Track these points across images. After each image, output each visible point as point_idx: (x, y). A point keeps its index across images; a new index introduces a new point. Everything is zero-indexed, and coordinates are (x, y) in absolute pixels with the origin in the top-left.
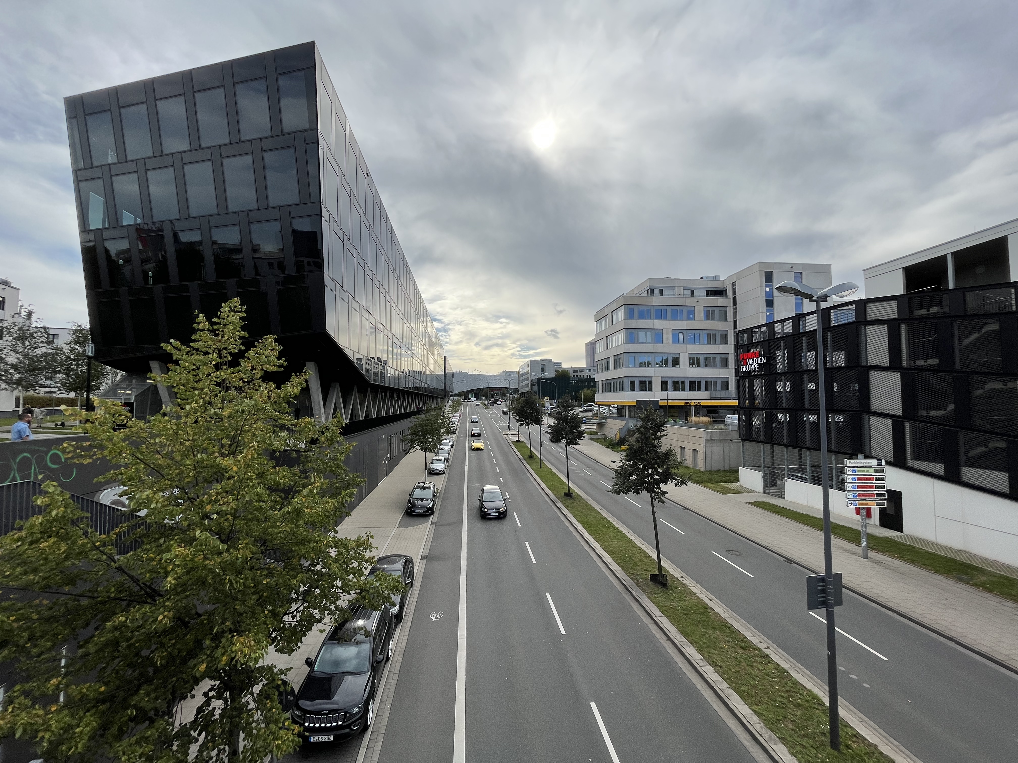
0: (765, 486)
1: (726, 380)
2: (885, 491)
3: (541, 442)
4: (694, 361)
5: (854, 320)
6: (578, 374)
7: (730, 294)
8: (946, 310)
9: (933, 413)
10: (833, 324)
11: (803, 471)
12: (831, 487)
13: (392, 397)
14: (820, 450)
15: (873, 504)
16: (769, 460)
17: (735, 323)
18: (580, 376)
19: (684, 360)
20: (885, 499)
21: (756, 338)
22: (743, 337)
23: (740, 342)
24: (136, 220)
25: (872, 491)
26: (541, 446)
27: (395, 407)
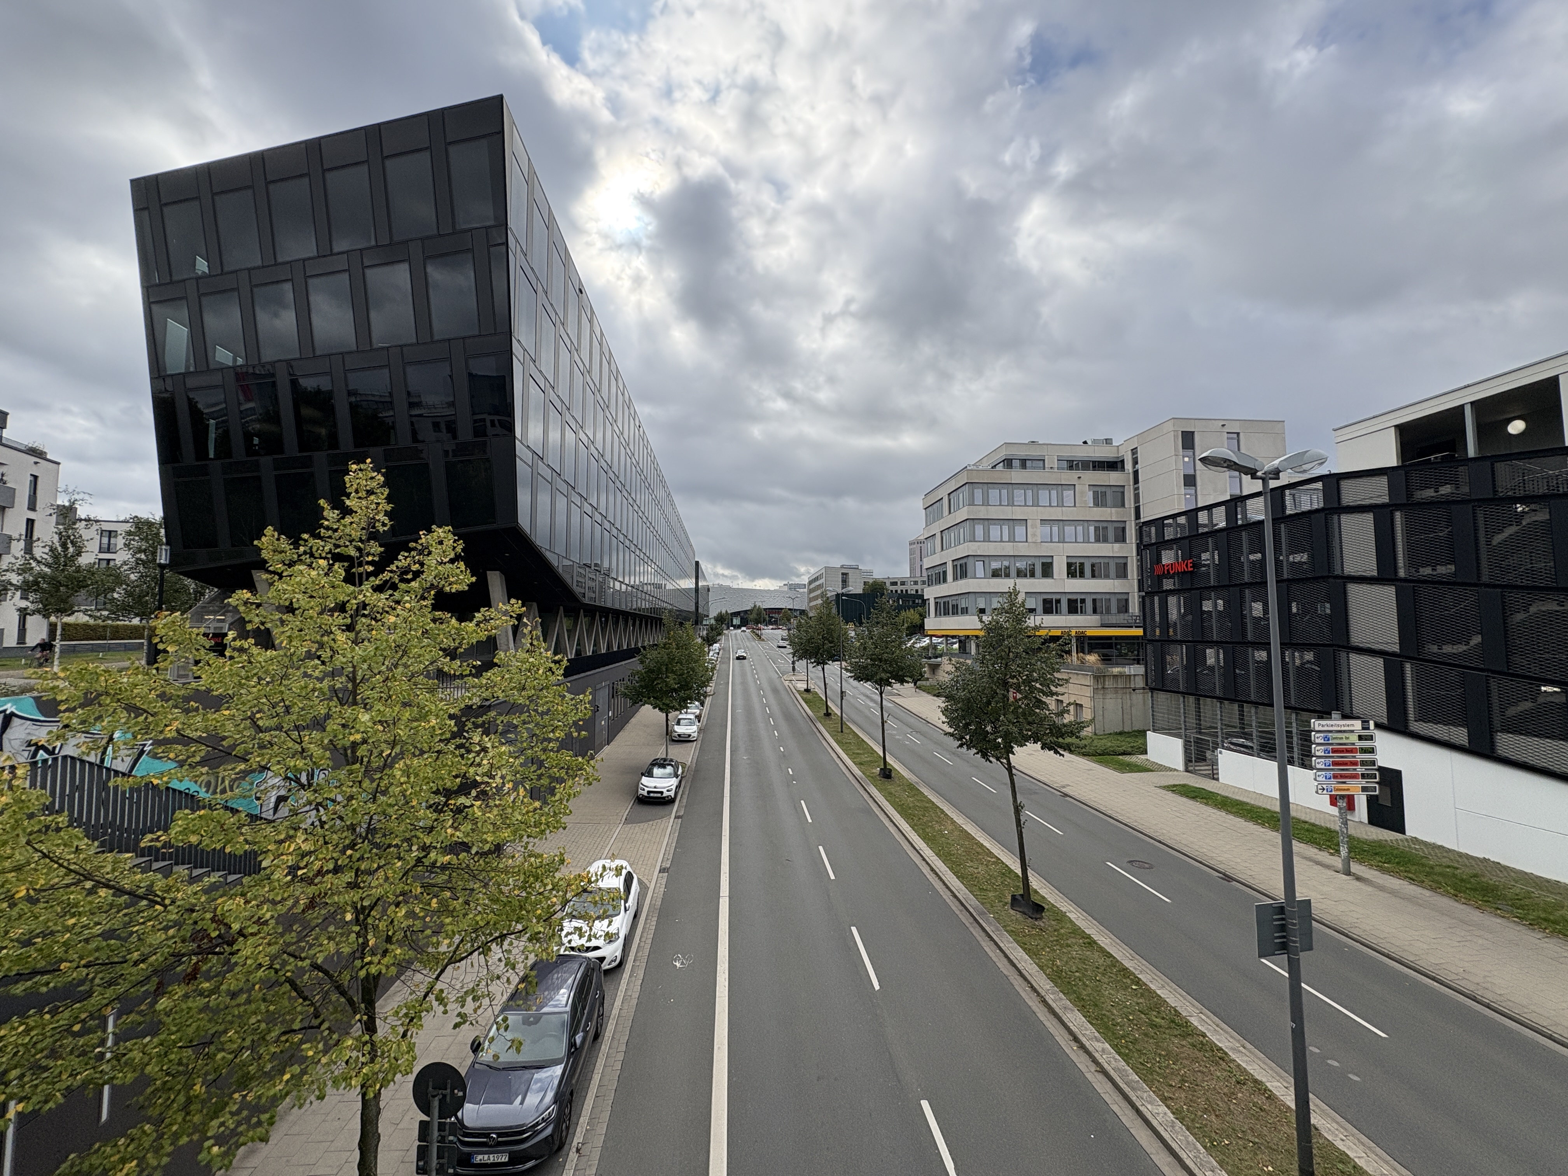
0: (1188, 760)
1: (1125, 597)
2: (1376, 770)
3: (842, 692)
4: (1075, 570)
5: (1321, 505)
6: (899, 588)
7: (1129, 466)
8: (1465, 489)
9: (1448, 649)
10: (1289, 512)
11: (1247, 736)
12: (1291, 762)
13: (616, 623)
14: (1272, 705)
15: (1356, 789)
16: (1192, 721)
17: (1137, 510)
18: (902, 591)
19: (1060, 568)
20: (1377, 783)
21: (1169, 534)
22: (1150, 532)
23: (1146, 540)
24: (235, 360)
25: (1355, 770)
26: (842, 699)
27: (620, 638)
